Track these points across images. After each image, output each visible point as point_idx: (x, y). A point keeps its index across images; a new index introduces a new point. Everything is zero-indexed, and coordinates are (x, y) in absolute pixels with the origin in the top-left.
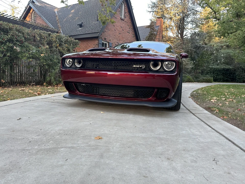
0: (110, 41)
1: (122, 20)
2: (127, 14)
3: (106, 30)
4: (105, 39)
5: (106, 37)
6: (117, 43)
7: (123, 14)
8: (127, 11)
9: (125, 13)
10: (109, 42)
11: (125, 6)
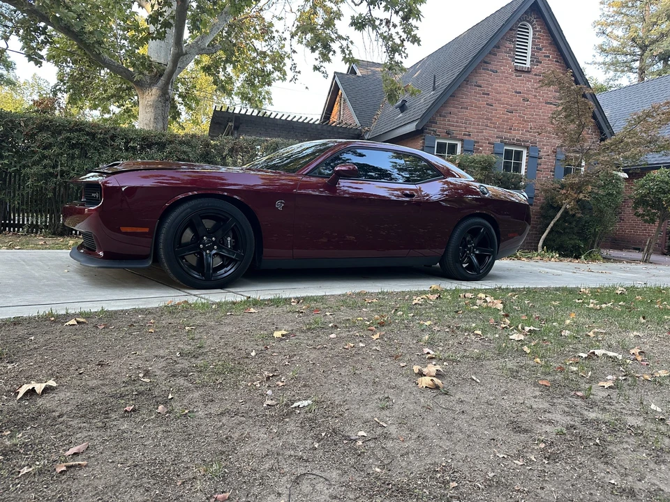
0: (470, 135)
1: (523, 71)
2: (548, 51)
3: (453, 110)
4: (449, 134)
5: (451, 128)
6: (497, 137)
7: (529, 55)
8: (544, 42)
9: (537, 49)
10: (466, 138)
11: (537, 31)
